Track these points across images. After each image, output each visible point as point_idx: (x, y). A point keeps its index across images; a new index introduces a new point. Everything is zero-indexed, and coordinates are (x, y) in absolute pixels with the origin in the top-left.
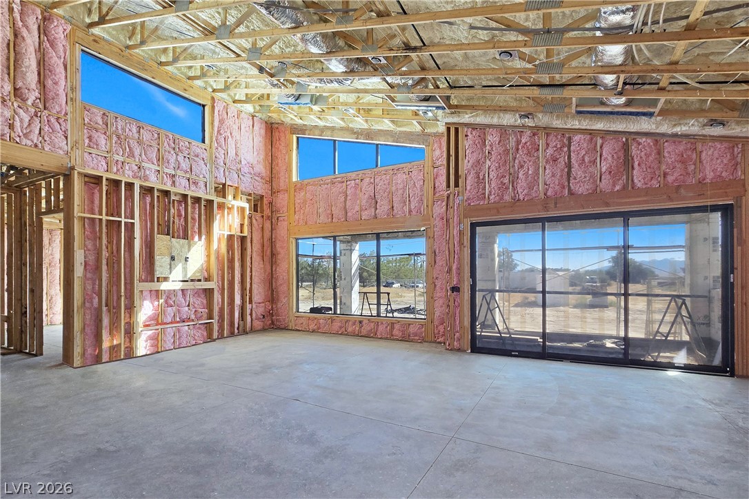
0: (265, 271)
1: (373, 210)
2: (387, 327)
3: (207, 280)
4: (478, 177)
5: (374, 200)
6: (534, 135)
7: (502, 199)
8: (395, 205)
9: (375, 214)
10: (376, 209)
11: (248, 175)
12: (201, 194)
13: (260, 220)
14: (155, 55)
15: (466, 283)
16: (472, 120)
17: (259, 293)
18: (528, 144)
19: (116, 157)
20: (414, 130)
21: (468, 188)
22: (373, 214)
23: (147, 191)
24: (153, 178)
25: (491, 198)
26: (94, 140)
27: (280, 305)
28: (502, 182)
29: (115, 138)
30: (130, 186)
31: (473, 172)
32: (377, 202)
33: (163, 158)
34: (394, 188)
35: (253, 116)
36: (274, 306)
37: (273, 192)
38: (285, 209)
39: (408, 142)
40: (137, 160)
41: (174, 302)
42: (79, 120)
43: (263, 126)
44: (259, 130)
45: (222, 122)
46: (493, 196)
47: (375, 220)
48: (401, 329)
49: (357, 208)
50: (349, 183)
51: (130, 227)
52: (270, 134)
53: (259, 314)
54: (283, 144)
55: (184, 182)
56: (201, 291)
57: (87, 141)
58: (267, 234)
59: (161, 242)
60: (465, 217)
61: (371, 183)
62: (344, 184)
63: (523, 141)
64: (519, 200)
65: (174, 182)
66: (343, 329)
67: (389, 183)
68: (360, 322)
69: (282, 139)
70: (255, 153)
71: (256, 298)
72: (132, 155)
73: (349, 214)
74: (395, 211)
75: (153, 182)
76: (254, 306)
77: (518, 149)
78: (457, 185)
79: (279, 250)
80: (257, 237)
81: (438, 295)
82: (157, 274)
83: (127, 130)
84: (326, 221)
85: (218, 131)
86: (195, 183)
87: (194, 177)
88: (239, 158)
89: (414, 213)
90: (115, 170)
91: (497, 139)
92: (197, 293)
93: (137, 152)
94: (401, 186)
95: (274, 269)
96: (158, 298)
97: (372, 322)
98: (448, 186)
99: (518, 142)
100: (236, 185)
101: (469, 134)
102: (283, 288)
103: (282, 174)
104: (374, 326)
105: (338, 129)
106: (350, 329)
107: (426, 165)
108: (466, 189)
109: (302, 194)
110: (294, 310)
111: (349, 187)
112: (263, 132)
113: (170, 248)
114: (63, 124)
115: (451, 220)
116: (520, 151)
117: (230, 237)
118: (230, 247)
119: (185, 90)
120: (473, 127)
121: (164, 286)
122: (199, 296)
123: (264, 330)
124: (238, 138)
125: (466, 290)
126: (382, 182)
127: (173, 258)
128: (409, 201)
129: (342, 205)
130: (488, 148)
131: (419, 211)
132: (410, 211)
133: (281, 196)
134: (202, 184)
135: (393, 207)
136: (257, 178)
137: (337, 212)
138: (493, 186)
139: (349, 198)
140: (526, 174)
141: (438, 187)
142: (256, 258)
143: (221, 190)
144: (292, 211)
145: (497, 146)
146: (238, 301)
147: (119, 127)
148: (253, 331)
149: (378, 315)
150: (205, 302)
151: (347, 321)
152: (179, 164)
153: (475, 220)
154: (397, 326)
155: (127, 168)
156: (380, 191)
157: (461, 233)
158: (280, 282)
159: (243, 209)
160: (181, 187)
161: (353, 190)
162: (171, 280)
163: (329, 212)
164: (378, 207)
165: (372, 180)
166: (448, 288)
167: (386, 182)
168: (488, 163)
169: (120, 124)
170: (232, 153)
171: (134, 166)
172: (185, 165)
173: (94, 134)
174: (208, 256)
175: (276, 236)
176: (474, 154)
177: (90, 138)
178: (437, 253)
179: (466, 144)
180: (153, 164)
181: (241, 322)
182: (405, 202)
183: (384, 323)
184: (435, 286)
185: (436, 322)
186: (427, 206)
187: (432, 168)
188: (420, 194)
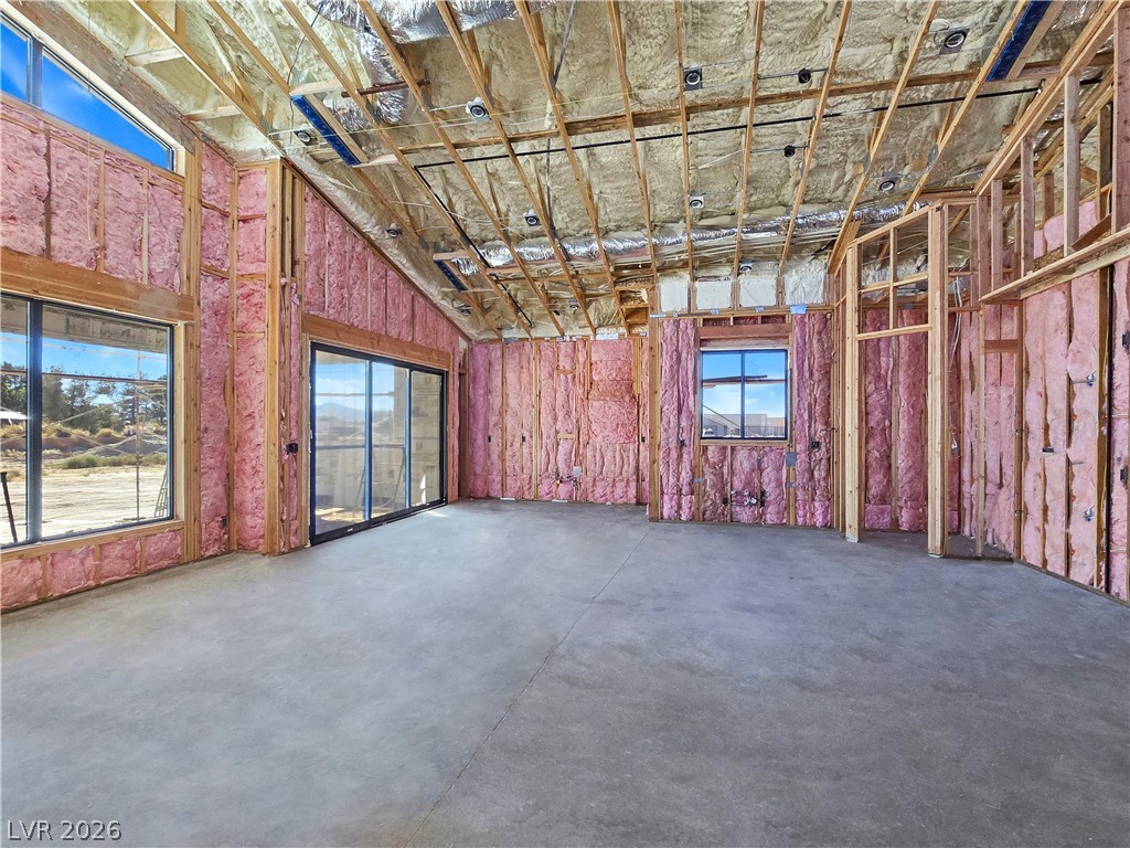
1: (40, 230)
2: (82, 563)
4: (318, 275)
5: (43, 205)
6: (365, 247)
7: (339, 317)
8: (112, 246)
9: (48, 246)
10: (50, 231)
15: (304, 437)
18: (362, 256)
21: (309, 285)
22: (42, 243)
25: (330, 311)
28: (341, 294)
32: (51, 213)
34: (108, 202)
46: (333, 311)
47: (51, 264)
48: (128, 554)
60: (305, 330)
61: (36, 148)
63: (358, 250)
64: (353, 326)
67: (98, 179)
74: (111, 261)
77: (353, 258)
78: (292, 272)
81: (211, 462)
89: (159, 282)
91: (339, 231)
94: (132, 207)
98: (282, 269)
99: (354, 249)
107: (188, 192)
108: (307, 287)
115: (287, 330)
116: (355, 262)
120: (315, 193)
125: (304, 448)
126: (72, 165)
128: (147, 250)
130: (328, 236)
131: (169, 281)
132: (150, 275)
135: (104, 247)
138: (333, 296)
140: (361, 295)
153: (315, 339)
157: (301, 355)
164: (57, 228)
165: (40, 144)
166: (284, 447)
167: (88, 174)
168: (329, 258)
179: (308, 215)
182: (137, 249)
183: (77, 551)
184: (202, 444)
185: (205, 519)
186: (188, 278)
187: (198, 206)
188: (175, 246)
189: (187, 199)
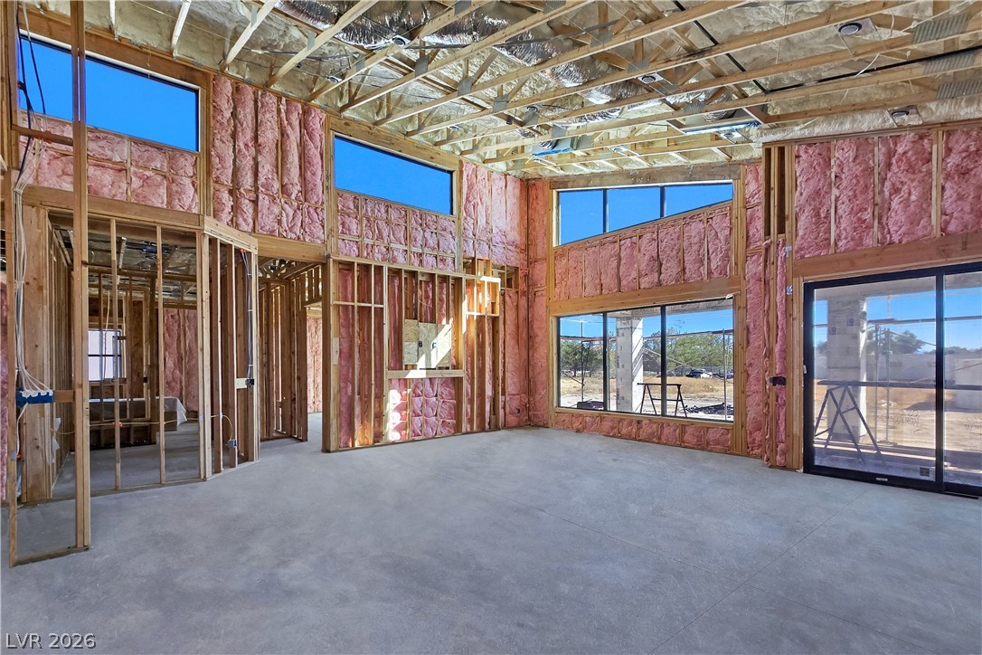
0: (520, 358)
1: (656, 275)
2: (675, 430)
3: (456, 367)
4: (818, 215)
5: (657, 262)
6: (921, 138)
7: (860, 242)
8: (688, 266)
9: (659, 281)
10: (660, 273)
11: (501, 245)
12: (449, 272)
13: (514, 297)
14: (402, 126)
15: (797, 372)
16: (806, 133)
17: (512, 383)
18: (910, 154)
19: (367, 241)
20: (715, 160)
21: (801, 233)
22: (656, 280)
23: (396, 273)
24: (401, 259)
25: (840, 244)
26: (347, 226)
27: (538, 397)
28: (859, 219)
29: (365, 222)
30: (379, 269)
31: (808, 209)
32: (661, 265)
33: (410, 236)
34: (686, 244)
35: (506, 175)
36: (531, 399)
37: (531, 262)
38: (543, 282)
39: (707, 177)
40: (386, 242)
41: (422, 392)
42: (334, 207)
43: (518, 184)
44: (514, 190)
45: (470, 187)
46: (844, 241)
47: (659, 288)
48: (696, 434)
49: (634, 274)
50: (623, 242)
51: (380, 312)
52: (525, 193)
53: (514, 409)
54: (541, 203)
55: (431, 260)
56: (449, 380)
57: (340, 228)
58: (523, 313)
59: (409, 326)
60: (795, 275)
61: (654, 239)
62: (617, 245)
63: (900, 150)
64: (891, 243)
65: (421, 261)
66: (616, 430)
67: (679, 236)
68: (639, 422)
69: (540, 196)
70: (509, 219)
71: (510, 389)
72: (380, 236)
73: (624, 283)
74: (688, 274)
75: (402, 263)
76: (508, 399)
77: (889, 165)
78: (781, 230)
79: (536, 331)
80: (510, 316)
81: (753, 388)
82: (406, 362)
83: (376, 211)
84: (594, 293)
85: (467, 199)
86: (443, 260)
87: (441, 253)
88: (490, 227)
89: (716, 275)
90: (365, 254)
91: (851, 154)
92: (445, 382)
93: (385, 234)
94: (696, 240)
95: (530, 354)
96: (406, 387)
97: (655, 423)
98: (768, 233)
99: (890, 154)
100: (487, 258)
101: (802, 153)
102: (543, 377)
103: (540, 239)
104: (657, 428)
105: (609, 175)
106: (624, 431)
107: (735, 207)
108: (797, 235)
109: (564, 261)
110: (555, 404)
111: (623, 248)
112: (517, 192)
113: (417, 333)
114: (320, 214)
115: (771, 282)
116: (894, 168)
117: (481, 319)
118: (480, 330)
119: (432, 158)
120: (809, 142)
121: (412, 374)
122: (447, 386)
123: (519, 426)
124: (489, 203)
125: (796, 382)
126: (669, 236)
127: (420, 344)
128: (709, 258)
129: (614, 272)
130: (834, 169)
131: (723, 272)
132: (710, 273)
133: (538, 266)
134: (449, 261)
135: (684, 269)
136: (510, 247)
137: (608, 281)
138: (843, 226)
139: (623, 262)
140: (906, 203)
141: (754, 235)
142: (510, 342)
143: (470, 266)
144: (552, 284)
145: (852, 165)
146: (489, 391)
147: (369, 210)
148: (506, 427)
149: (663, 414)
150: (453, 392)
151: (621, 419)
152: (426, 240)
153: (811, 279)
154: (690, 430)
155: (377, 251)
156: (666, 249)
157: (788, 300)
158: (538, 370)
159: (494, 285)
160: (430, 266)
161: (628, 250)
162: (418, 367)
163: (597, 281)
164: (663, 270)
165: (655, 236)
166: (767, 379)
167: (675, 236)
168: (835, 192)
169: (370, 205)
170: (482, 221)
171: (382, 248)
172: (432, 242)
173: (348, 220)
174: (456, 341)
175: (533, 316)
176: (811, 182)
177: (343, 224)
178: (751, 330)
179: (799, 169)
180: (401, 243)
181: (493, 417)
182: (701, 261)
183: (671, 424)
184: (748, 375)
185: (749, 427)
186: (736, 264)
187: (743, 210)
188: (724, 248)
189: (734, 212)
